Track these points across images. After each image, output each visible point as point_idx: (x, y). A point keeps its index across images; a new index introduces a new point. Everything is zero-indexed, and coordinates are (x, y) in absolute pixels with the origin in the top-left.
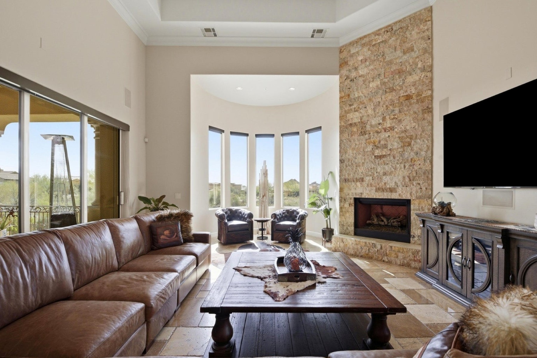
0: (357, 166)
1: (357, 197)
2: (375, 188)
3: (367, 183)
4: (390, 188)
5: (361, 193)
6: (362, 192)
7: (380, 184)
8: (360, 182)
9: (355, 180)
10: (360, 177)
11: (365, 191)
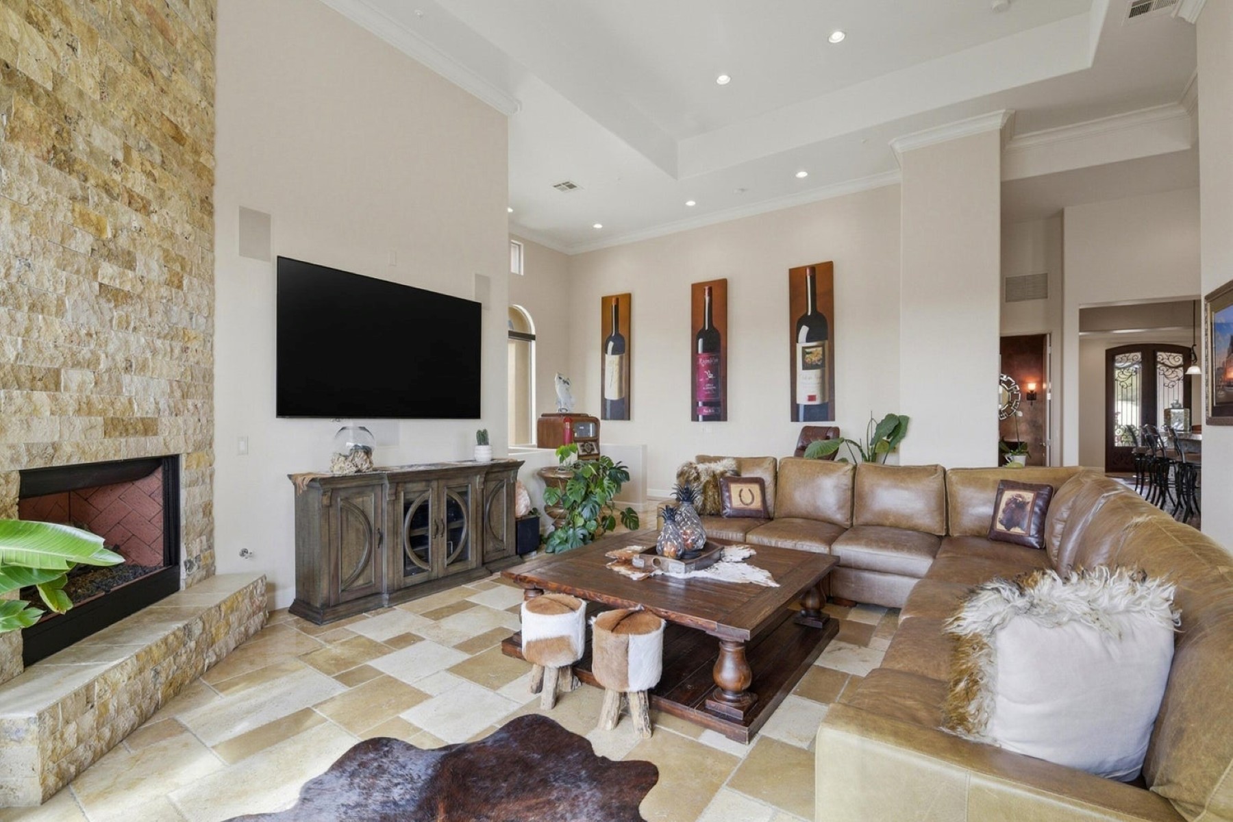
0: (32, 307)
1: (39, 464)
2: (100, 419)
3: (75, 396)
4: (142, 419)
5: (55, 447)
6: (56, 439)
7: (118, 405)
8: (46, 388)
9: (24, 376)
10: (47, 365)
11: (66, 435)
